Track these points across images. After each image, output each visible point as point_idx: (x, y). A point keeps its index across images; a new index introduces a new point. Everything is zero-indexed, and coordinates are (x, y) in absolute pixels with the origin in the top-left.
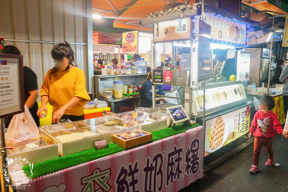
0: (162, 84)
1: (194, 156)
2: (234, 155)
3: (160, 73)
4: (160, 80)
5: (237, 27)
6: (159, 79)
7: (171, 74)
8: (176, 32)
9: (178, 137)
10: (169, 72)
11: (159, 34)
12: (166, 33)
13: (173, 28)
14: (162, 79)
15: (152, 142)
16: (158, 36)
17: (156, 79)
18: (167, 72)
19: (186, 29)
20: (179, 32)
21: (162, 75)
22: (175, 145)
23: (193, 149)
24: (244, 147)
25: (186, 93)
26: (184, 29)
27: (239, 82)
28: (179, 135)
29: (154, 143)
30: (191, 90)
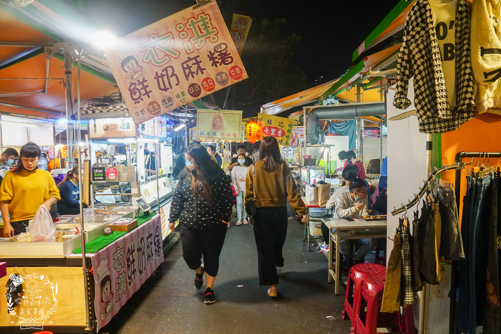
0: (105, 182)
1: (158, 240)
2: (172, 247)
3: (101, 171)
4: (102, 178)
5: (161, 122)
6: (101, 176)
7: (116, 171)
8: (119, 130)
9: (150, 223)
10: (112, 169)
11: (97, 130)
12: (105, 130)
13: (115, 126)
14: (104, 177)
15: (137, 226)
16: (95, 132)
17: (96, 177)
18: (110, 169)
19: (131, 127)
20: (121, 130)
21: (104, 173)
22: (149, 230)
23: (157, 234)
24: (176, 240)
25: (133, 188)
26: (128, 127)
27: (165, 175)
28: (149, 221)
29: (139, 227)
30: (138, 184)
